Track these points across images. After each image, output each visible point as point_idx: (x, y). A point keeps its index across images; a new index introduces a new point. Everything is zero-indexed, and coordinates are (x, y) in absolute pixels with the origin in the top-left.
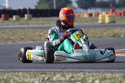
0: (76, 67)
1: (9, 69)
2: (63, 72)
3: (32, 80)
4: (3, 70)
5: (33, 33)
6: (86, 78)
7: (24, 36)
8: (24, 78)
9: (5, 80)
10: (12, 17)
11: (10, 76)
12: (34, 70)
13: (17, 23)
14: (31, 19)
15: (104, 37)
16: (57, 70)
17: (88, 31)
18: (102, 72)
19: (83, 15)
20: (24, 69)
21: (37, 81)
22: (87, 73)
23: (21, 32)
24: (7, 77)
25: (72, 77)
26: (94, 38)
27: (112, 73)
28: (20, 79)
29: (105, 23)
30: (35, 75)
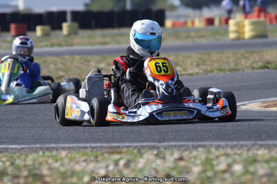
0: (185, 137)
1: (37, 143)
2: (158, 148)
3: (91, 166)
4: (23, 146)
5: (82, 63)
6: (212, 160)
7: (62, 70)
8: (72, 164)
9: (31, 167)
10: (34, 30)
11: (40, 160)
12: (93, 145)
13: (46, 43)
14: (76, 33)
15: (243, 70)
16: (144, 144)
17: (205, 57)
18: (246, 146)
19: (193, 23)
20: (69, 143)
21: (100, 168)
22: (213, 150)
23: (56, 62)
24: (34, 161)
25: (181, 159)
26: (221, 73)
27: (269, 147)
28: (62, 165)
29: (243, 39)
30: (96, 157)
